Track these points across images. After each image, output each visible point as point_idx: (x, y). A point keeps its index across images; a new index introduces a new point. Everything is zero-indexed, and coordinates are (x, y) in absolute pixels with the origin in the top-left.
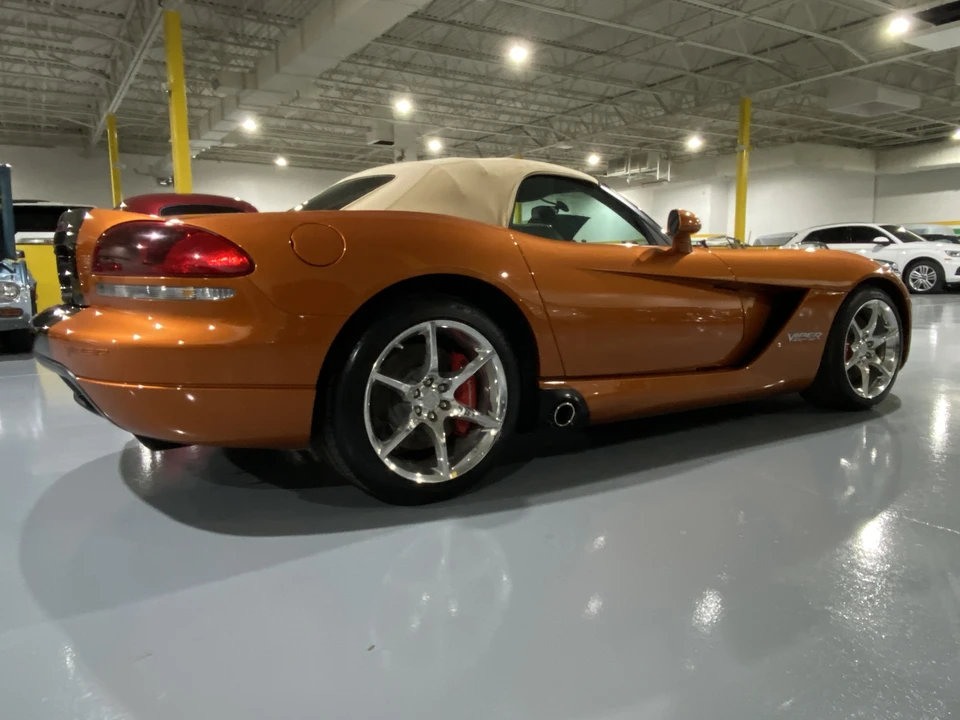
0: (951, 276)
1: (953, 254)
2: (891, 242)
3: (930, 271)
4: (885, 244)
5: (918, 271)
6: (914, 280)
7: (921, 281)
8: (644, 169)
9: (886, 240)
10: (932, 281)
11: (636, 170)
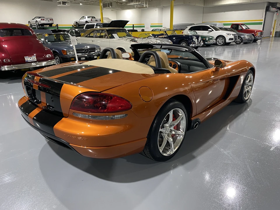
0: (227, 41)
1: (228, 34)
2: (213, 30)
3: (222, 39)
4: (211, 31)
5: (219, 39)
6: (218, 42)
7: (220, 42)
8: (140, 3)
9: (211, 30)
10: (222, 42)
11: (137, 3)
